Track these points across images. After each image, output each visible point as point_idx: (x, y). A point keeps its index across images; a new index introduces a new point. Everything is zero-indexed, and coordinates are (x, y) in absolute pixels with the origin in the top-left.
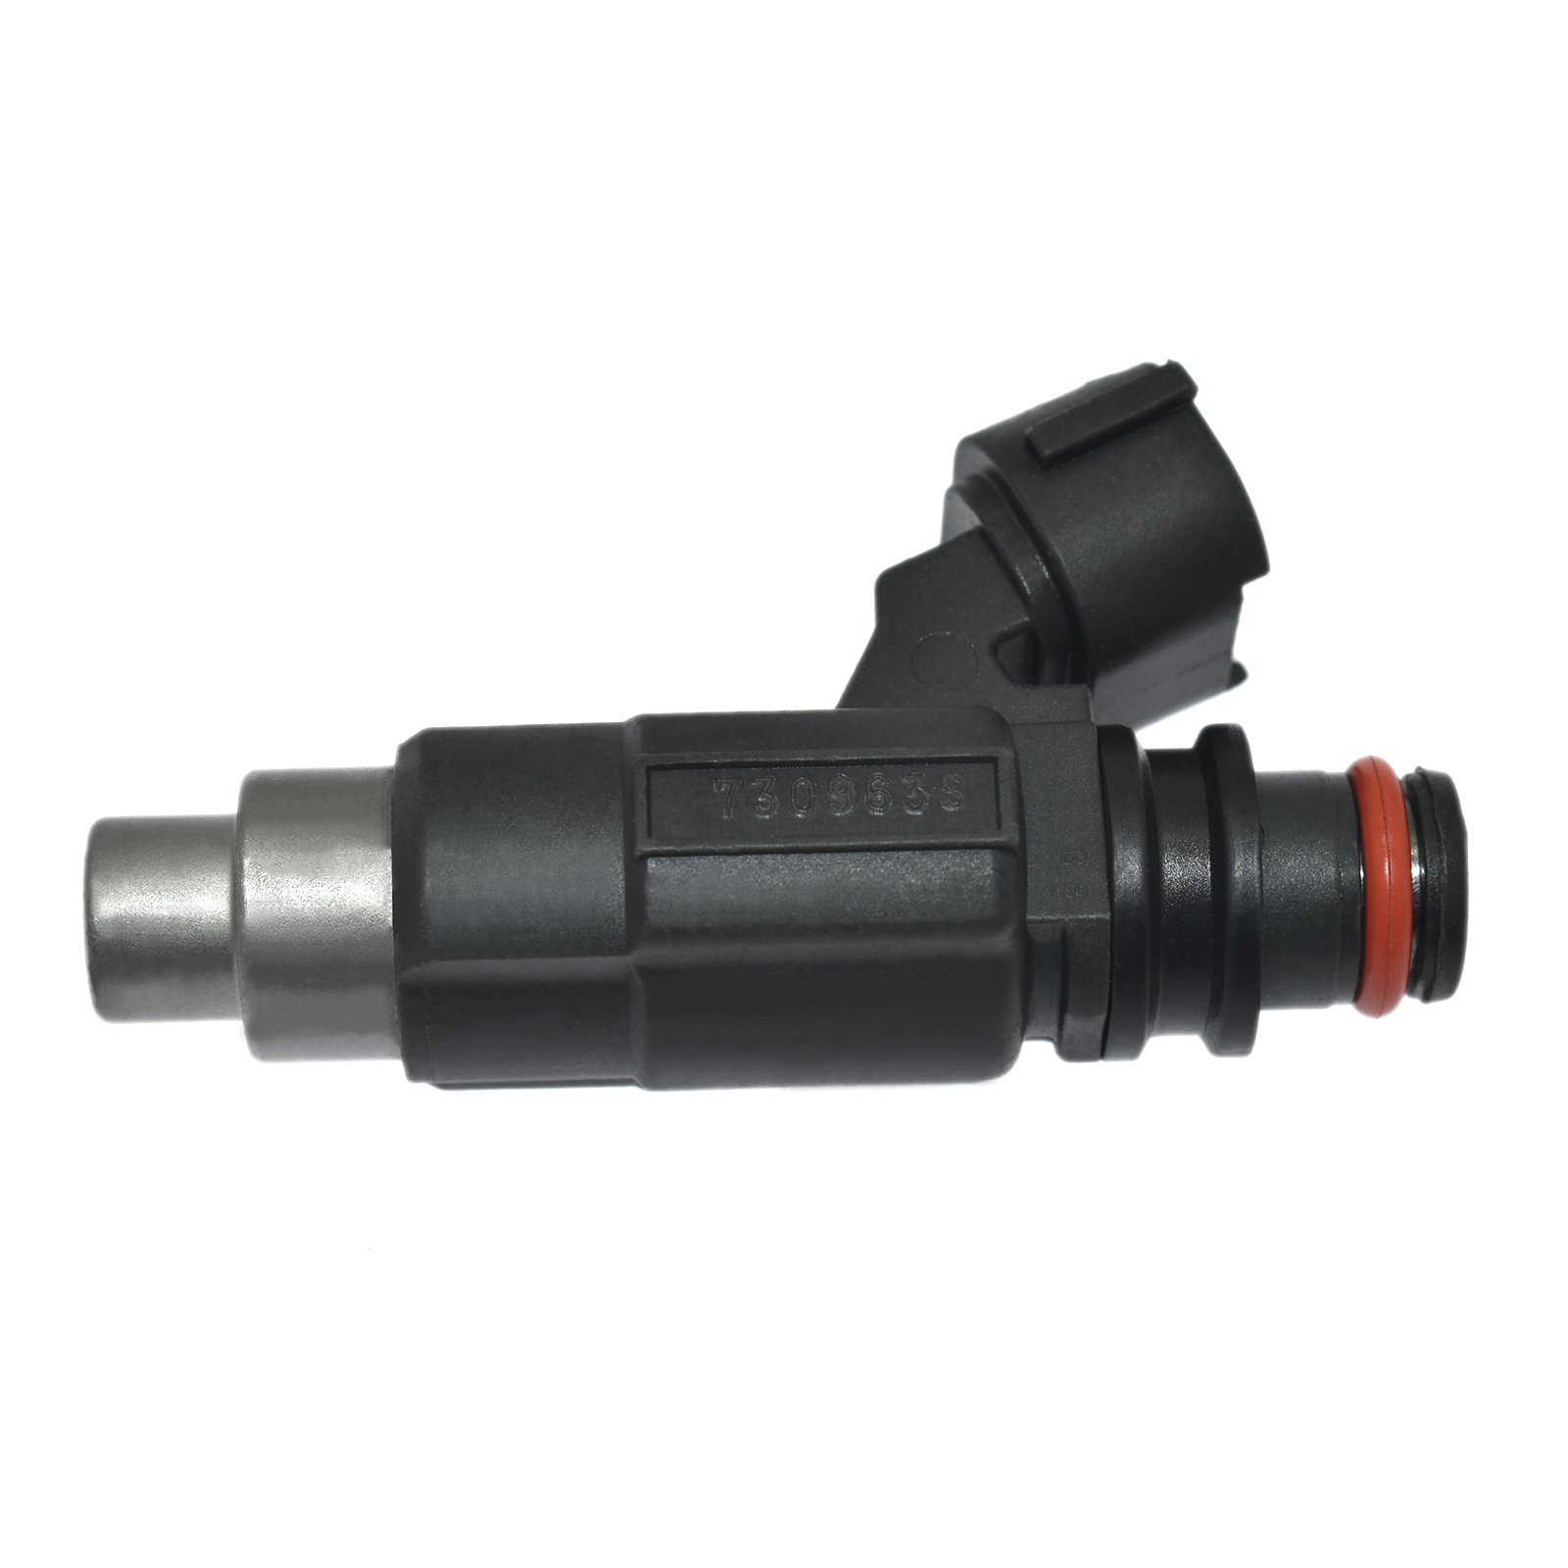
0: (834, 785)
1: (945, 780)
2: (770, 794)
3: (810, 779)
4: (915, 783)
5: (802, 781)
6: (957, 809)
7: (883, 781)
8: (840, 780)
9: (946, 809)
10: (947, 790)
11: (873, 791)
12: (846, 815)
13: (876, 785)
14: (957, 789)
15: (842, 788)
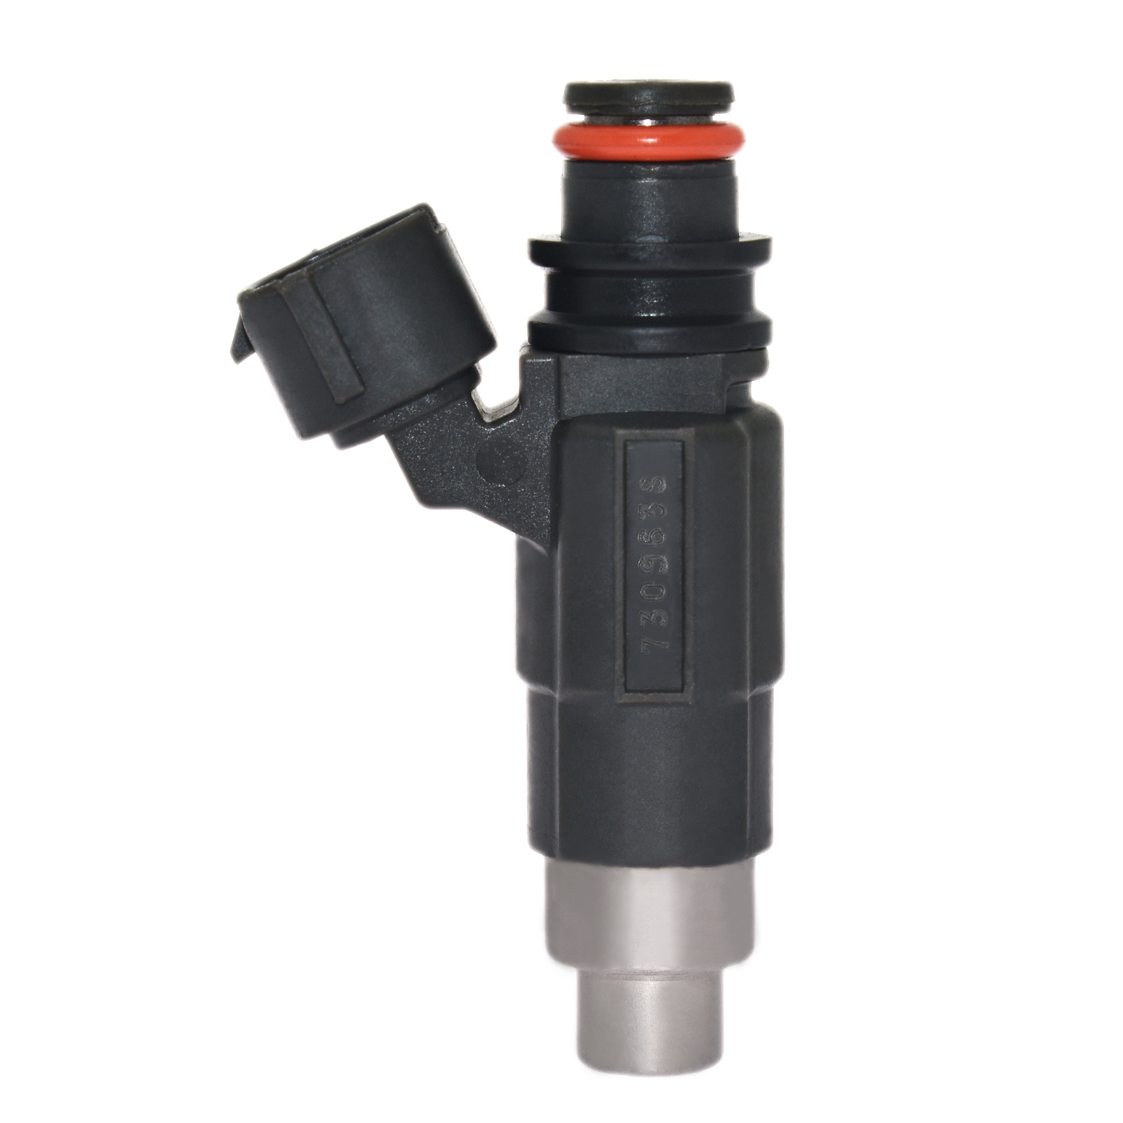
0: (646, 569)
1: (644, 490)
2: (651, 615)
3: (642, 586)
4: (646, 511)
5: (643, 592)
6: (664, 481)
7: (643, 534)
8: (642, 565)
9: (664, 489)
10: (651, 488)
11: (651, 541)
12: (667, 561)
13: (647, 539)
14: (650, 481)
15: (648, 563)
